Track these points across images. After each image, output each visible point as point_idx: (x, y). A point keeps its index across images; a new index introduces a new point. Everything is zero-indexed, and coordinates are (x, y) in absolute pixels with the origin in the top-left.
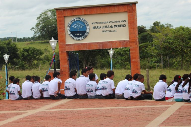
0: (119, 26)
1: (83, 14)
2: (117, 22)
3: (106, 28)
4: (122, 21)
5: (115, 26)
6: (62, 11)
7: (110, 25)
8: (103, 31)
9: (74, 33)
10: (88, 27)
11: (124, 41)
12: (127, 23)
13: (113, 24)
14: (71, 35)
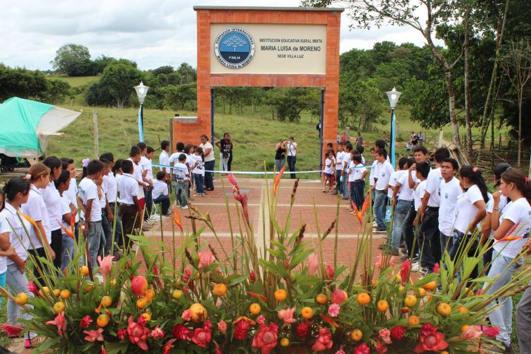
0: (309, 49)
1: (247, 21)
2: (305, 41)
3: (285, 50)
4: (314, 41)
5: (302, 49)
6: (208, 13)
7: (292, 45)
8: (279, 56)
9: (226, 55)
10: (253, 46)
11: (317, 76)
12: (323, 46)
13: (298, 45)
14: (221, 58)
